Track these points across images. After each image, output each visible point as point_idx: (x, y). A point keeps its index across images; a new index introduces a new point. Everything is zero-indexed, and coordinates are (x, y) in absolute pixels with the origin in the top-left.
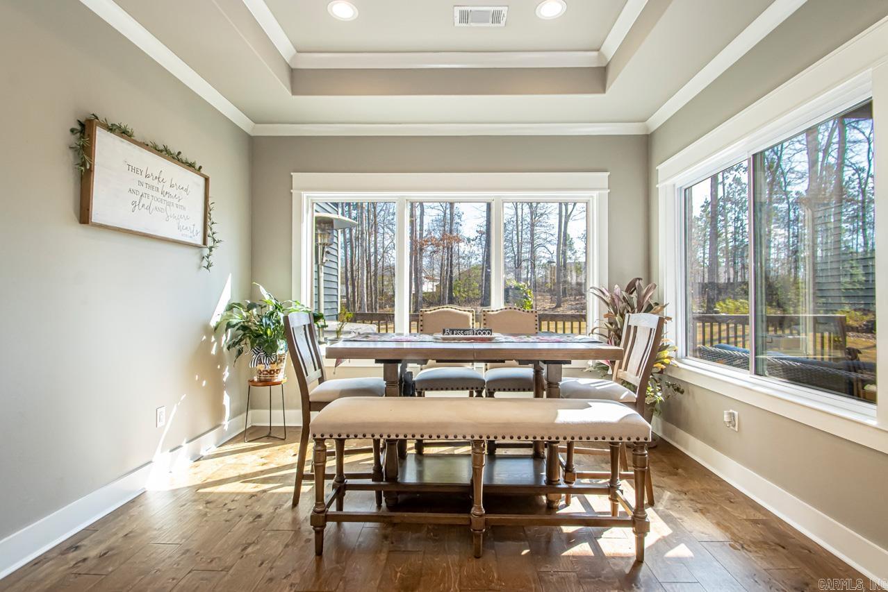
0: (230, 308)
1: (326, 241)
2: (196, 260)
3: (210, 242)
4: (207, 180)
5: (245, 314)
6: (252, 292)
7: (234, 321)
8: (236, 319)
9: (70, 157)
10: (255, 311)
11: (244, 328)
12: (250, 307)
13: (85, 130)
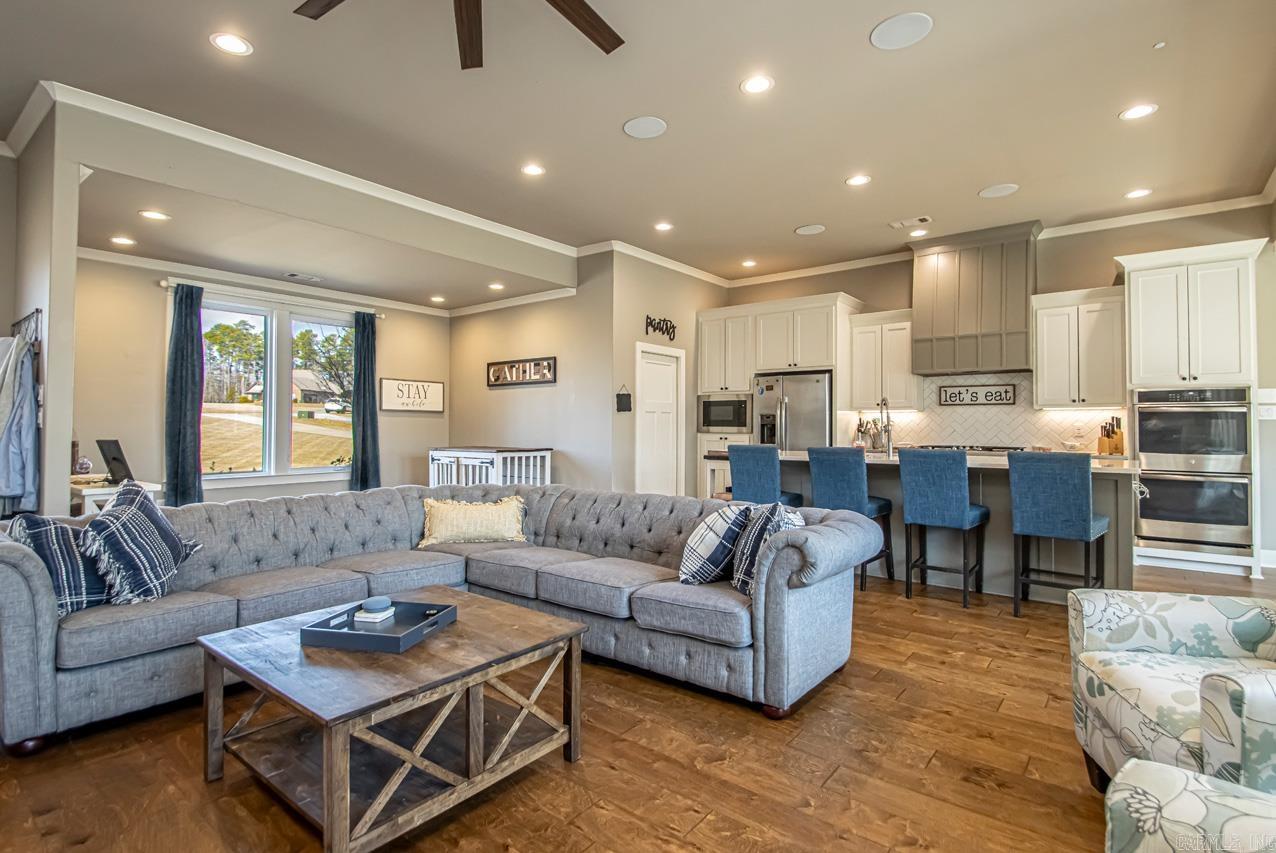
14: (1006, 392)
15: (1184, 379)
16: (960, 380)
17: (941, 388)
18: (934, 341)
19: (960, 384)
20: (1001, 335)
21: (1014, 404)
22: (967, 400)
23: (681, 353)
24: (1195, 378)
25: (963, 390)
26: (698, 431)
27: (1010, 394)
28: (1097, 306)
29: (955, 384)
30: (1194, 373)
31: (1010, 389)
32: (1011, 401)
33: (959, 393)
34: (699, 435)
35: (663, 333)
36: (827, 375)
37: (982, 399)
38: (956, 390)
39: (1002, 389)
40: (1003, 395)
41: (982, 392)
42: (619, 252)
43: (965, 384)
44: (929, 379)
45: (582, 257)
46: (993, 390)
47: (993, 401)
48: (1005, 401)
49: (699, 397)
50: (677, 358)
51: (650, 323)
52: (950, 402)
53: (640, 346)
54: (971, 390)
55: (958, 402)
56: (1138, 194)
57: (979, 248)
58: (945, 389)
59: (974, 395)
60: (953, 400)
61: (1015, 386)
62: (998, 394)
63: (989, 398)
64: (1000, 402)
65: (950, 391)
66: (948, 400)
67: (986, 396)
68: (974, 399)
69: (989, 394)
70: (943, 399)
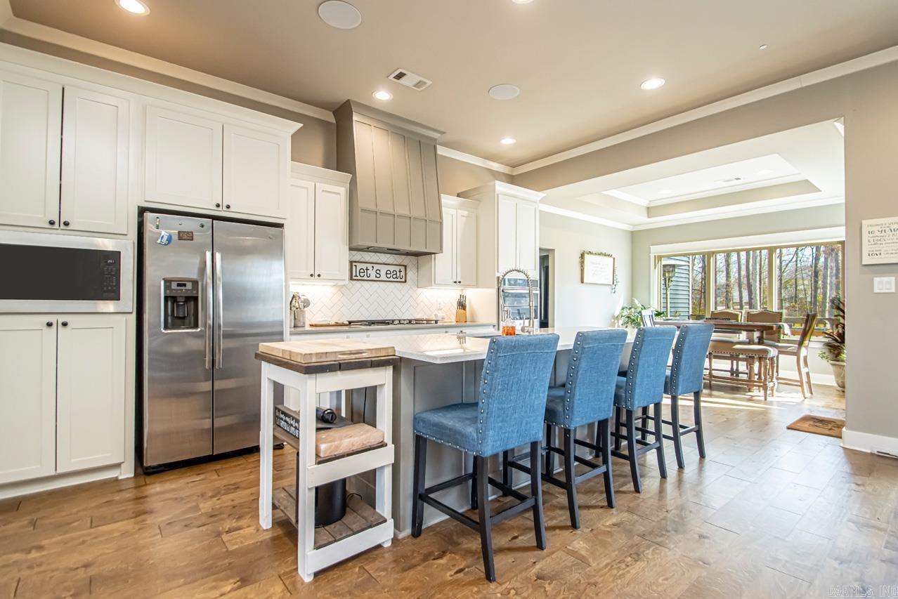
0: (623, 309)
1: (670, 275)
2: (610, 290)
3: (615, 282)
4: (614, 259)
5: (629, 311)
6: (632, 302)
7: (624, 314)
8: (625, 313)
9: (579, 265)
10: (633, 310)
11: (628, 317)
12: (630, 309)
13: (582, 256)
14: (400, 271)
16: (366, 256)
17: (352, 262)
18: (378, 213)
19: (367, 260)
20: (410, 218)
21: (405, 281)
22: (372, 276)
25: (370, 266)
27: (403, 274)
28: (465, 213)
29: (363, 260)
31: (402, 268)
32: (403, 280)
33: (366, 269)
37: (383, 277)
38: (364, 266)
39: (397, 268)
40: (398, 274)
41: (384, 269)
43: (371, 261)
46: (392, 268)
47: (391, 279)
48: (399, 280)
52: (359, 278)
54: (377, 267)
55: (365, 278)
58: (356, 264)
59: (378, 272)
60: (362, 274)
61: (405, 267)
62: (395, 273)
63: (389, 276)
64: (396, 280)
65: (360, 266)
66: (358, 275)
67: (386, 274)
68: (378, 276)
69: (388, 272)
70: (354, 274)
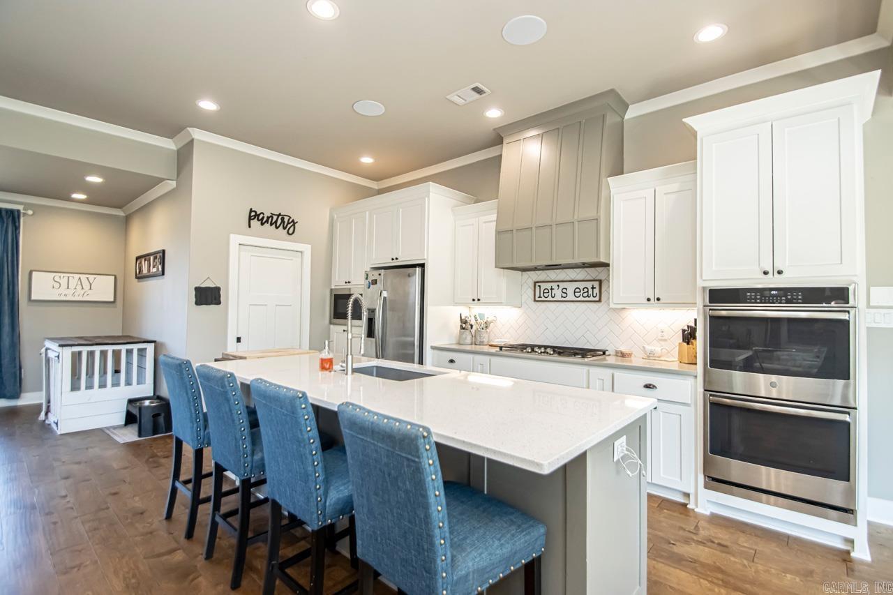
14: (593, 288)
15: (766, 273)
16: (553, 275)
17: (535, 283)
18: (514, 231)
19: (552, 279)
20: (573, 223)
21: (600, 301)
22: (558, 297)
23: (307, 249)
24: (780, 272)
25: (554, 285)
26: (331, 323)
27: (596, 291)
28: (675, 186)
29: (548, 279)
30: (778, 266)
31: (596, 284)
32: (597, 299)
33: (552, 289)
34: (332, 326)
35: (277, 228)
36: (418, 270)
37: (571, 297)
38: (548, 286)
39: (589, 285)
40: (590, 292)
41: (571, 288)
42: (198, 140)
43: (557, 279)
44: (525, 274)
45: (180, 149)
46: (581, 285)
47: (581, 299)
48: (592, 298)
49: (331, 290)
50: (301, 252)
51: (254, 216)
52: (543, 299)
53: (235, 239)
54: (562, 285)
55: (550, 298)
56: (711, 34)
57: (558, 129)
58: (539, 284)
59: (564, 291)
60: (546, 295)
61: (600, 282)
62: (586, 290)
63: (577, 294)
64: (587, 299)
65: (544, 286)
66: (542, 295)
67: (575, 292)
68: (564, 295)
69: (578, 290)
70: (537, 295)
